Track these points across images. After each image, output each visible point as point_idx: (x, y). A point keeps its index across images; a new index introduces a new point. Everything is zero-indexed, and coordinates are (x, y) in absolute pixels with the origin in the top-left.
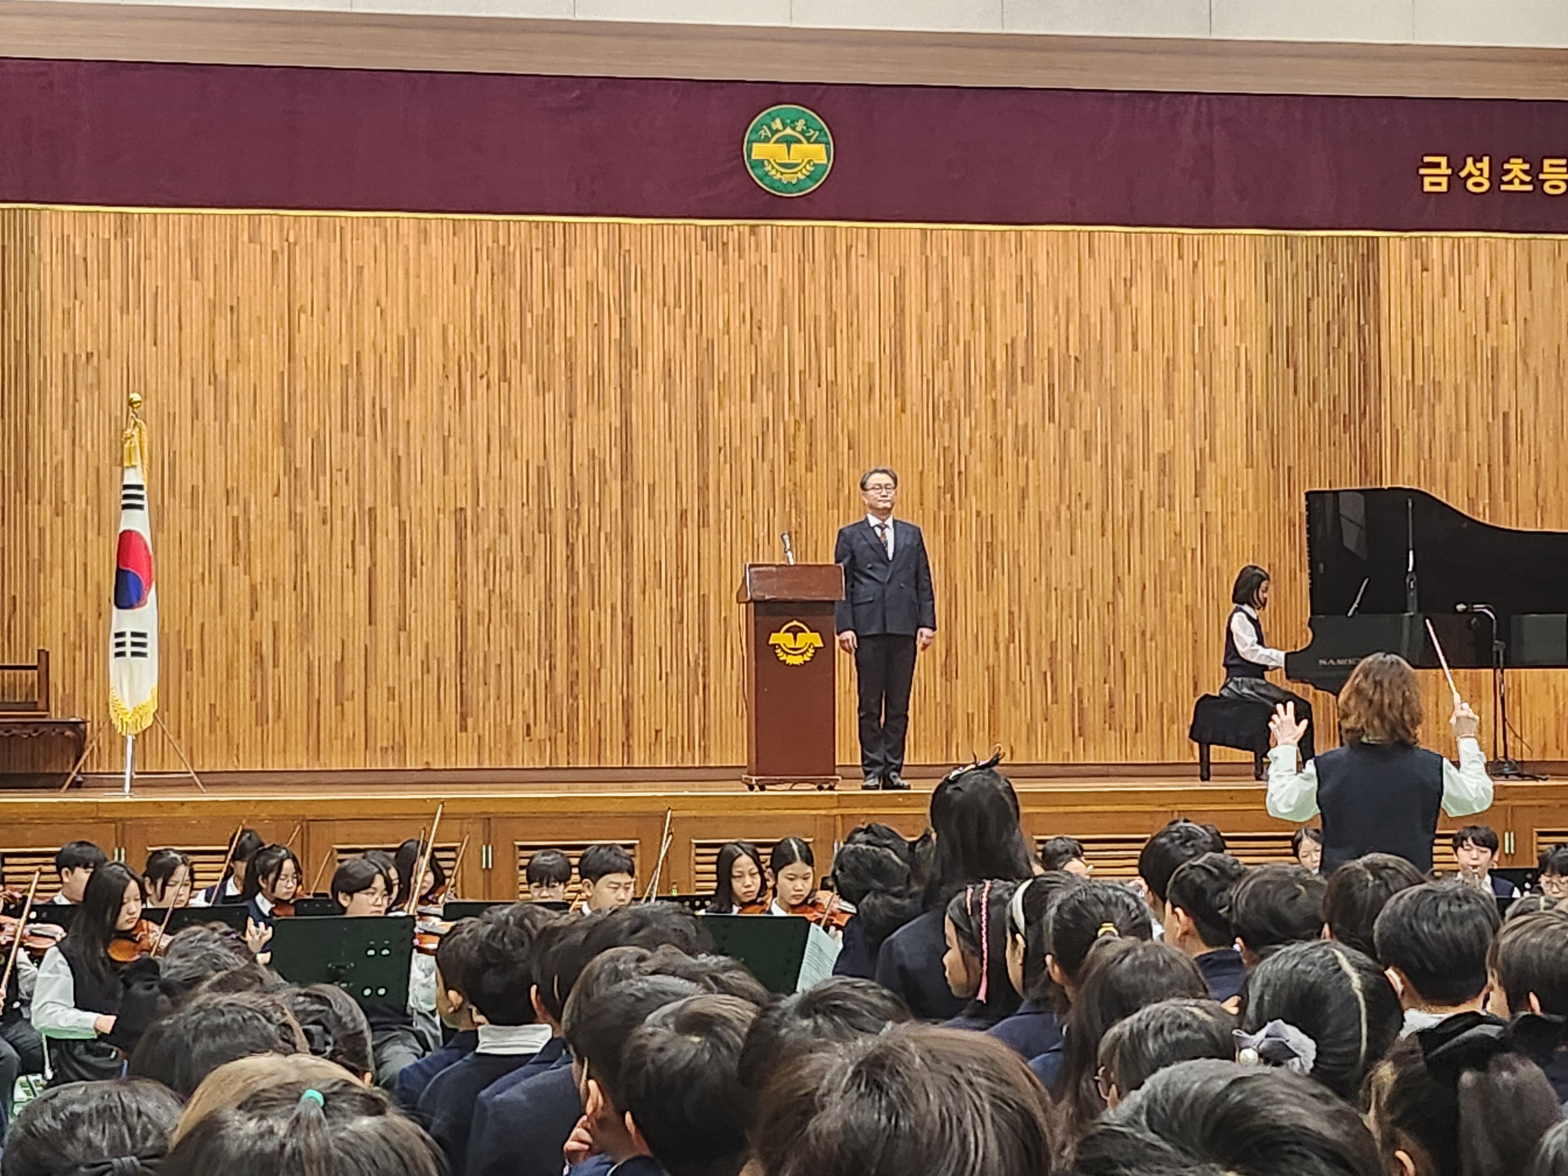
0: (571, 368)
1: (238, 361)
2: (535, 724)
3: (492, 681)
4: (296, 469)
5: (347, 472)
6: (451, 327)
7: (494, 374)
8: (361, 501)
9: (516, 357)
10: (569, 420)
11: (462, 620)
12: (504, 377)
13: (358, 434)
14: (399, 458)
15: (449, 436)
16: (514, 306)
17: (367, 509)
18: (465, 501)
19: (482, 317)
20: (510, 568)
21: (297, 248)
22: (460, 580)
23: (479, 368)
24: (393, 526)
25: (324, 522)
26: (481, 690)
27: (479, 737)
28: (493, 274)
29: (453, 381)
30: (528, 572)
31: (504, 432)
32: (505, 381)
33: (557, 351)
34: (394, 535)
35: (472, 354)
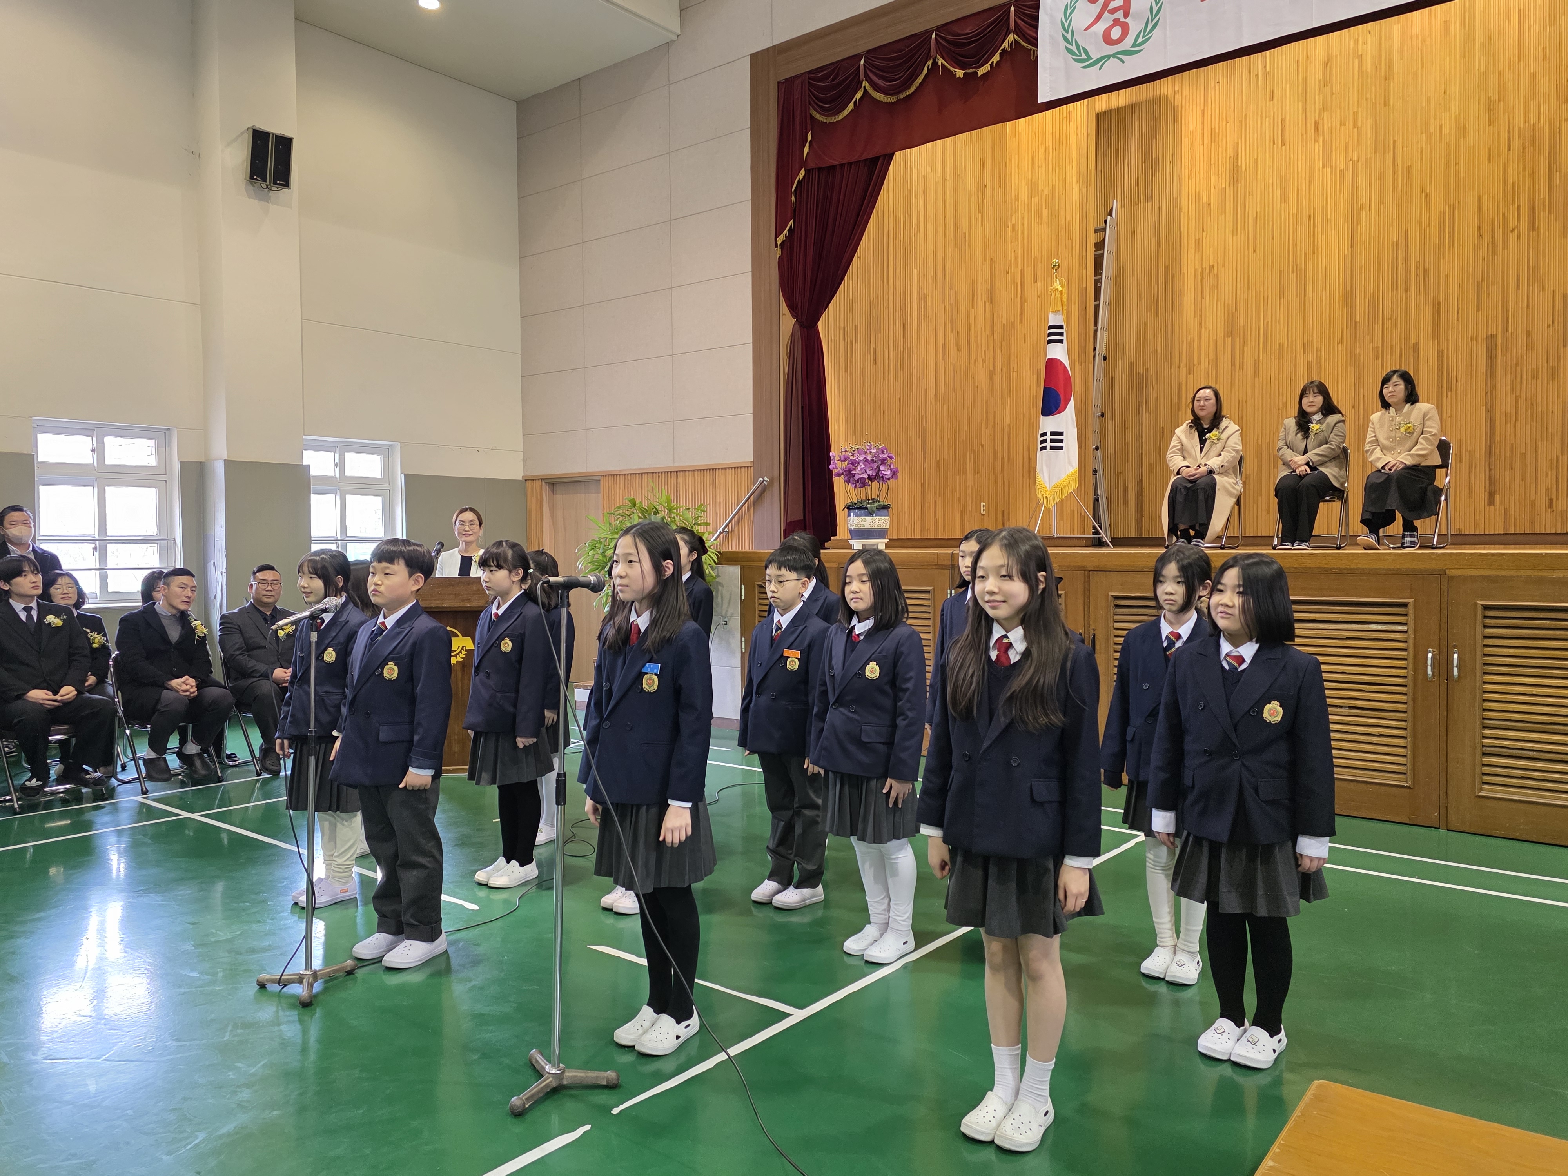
1: (1314, 253)
2: (1557, 499)
3: (1518, 466)
4: (1356, 323)
5: (1396, 319)
7: (1524, 226)
8: (1406, 339)
9: (1544, 210)
11: (1491, 421)
12: (1533, 226)
13: (1406, 290)
14: (1439, 304)
15: (1483, 280)
16: (1543, 171)
17: (1411, 344)
18: (1496, 329)
19: (1514, 183)
20: (1535, 377)
21: (1360, 164)
22: (1491, 391)
23: (1510, 224)
24: (1433, 354)
25: (1377, 358)
26: (1507, 474)
27: (1505, 510)
28: (1524, 148)
29: (1487, 238)
30: (1553, 379)
31: (1533, 271)
32: (1534, 230)
34: (1433, 361)
35: (1504, 215)
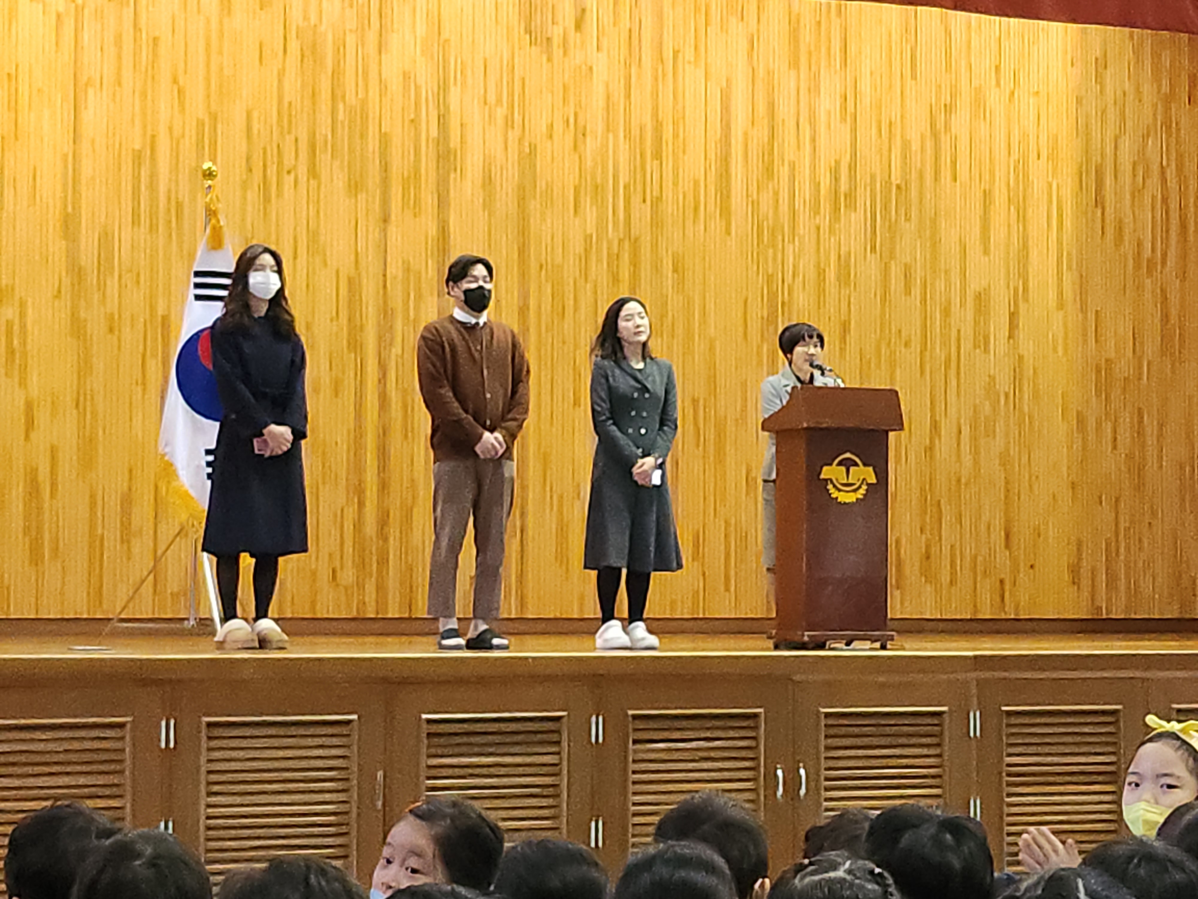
0: (385, 168)
2: (342, 568)
4: (80, 268)
5: (139, 273)
6: (255, 114)
7: (302, 170)
8: (153, 307)
9: (326, 151)
10: (382, 226)
12: (313, 172)
13: (151, 231)
16: (325, 94)
17: (160, 317)
19: (290, 103)
23: (286, 162)
28: (303, 56)
29: (257, 175)
30: (336, 396)
31: (313, 236)
32: (314, 178)
33: (371, 149)
35: (278, 146)
